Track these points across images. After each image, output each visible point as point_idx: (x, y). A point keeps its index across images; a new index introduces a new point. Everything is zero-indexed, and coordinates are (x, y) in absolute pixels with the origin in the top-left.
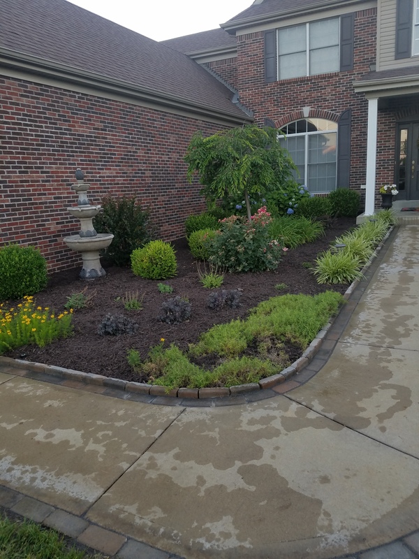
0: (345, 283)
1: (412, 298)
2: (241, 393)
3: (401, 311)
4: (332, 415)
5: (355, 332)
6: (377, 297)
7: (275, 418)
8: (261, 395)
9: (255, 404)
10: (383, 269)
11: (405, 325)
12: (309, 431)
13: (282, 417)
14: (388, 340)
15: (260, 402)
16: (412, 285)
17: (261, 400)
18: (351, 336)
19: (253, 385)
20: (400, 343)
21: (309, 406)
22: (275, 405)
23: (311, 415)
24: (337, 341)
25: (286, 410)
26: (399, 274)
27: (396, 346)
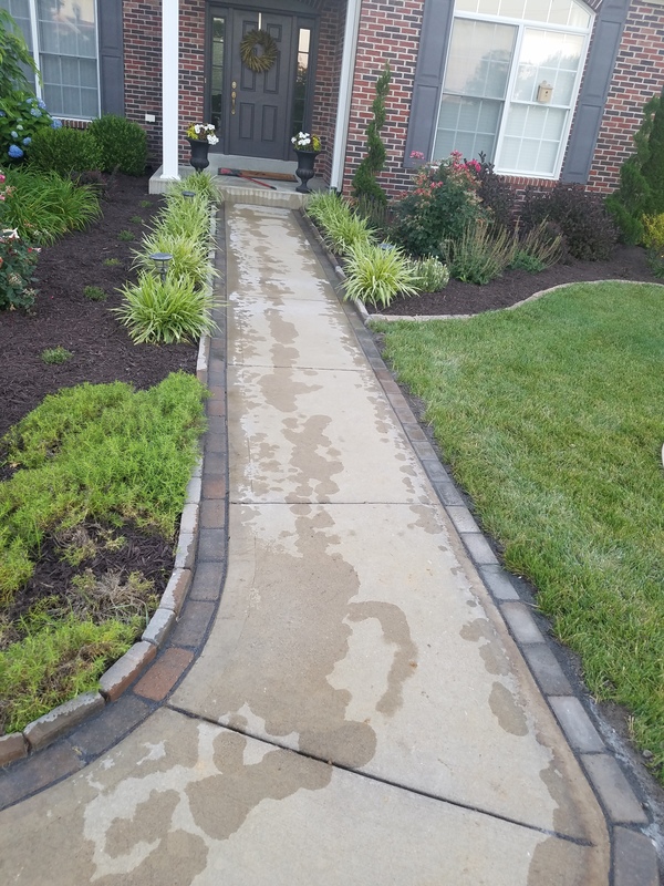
0: (185, 340)
1: (309, 374)
2: (57, 737)
3: (307, 405)
4: (292, 740)
5: (251, 470)
6: (255, 375)
7: (171, 798)
8: (111, 721)
9: (107, 762)
10: (236, 304)
11: (326, 442)
12: (266, 813)
13: (193, 788)
14: (313, 483)
15: (120, 751)
16: (297, 343)
17: (118, 741)
18: (247, 483)
19: (89, 700)
20: (335, 490)
21: (237, 725)
22: (157, 751)
23: (254, 753)
24: (227, 503)
25: (192, 759)
26: (268, 318)
27: (332, 497)
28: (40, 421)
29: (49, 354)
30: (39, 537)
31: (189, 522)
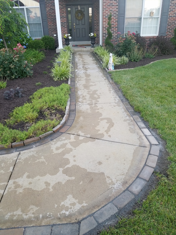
0: (66, 79)
1: (94, 83)
2: (46, 137)
3: (92, 88)
4: (89, 136)
5: (80, 100)
6: (81, 84)
7: (67, 144)
8: (55, 135)
9: (55, 140)
10: (77, 72)
11: (97, 94)
12: (83, 145)
13: (70, 142)
14: (94, 101)
15: (57, 139)
16: (91, 78)
17: (56, 138)
18: (79, 102)
19: (50, 132)
20: (98, 101)
21: (78, 134)
22: (64, 138)
23: (81, 138)
24: (75, 105)
25: (70, 139)
26: (84, 74)
27: (97, 103)
28: (37, 94)
29: (37, 84)
30: (39, 110)
31: (68, 108)
